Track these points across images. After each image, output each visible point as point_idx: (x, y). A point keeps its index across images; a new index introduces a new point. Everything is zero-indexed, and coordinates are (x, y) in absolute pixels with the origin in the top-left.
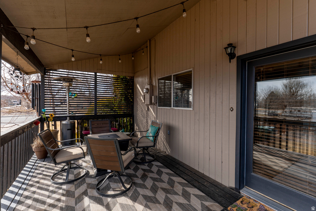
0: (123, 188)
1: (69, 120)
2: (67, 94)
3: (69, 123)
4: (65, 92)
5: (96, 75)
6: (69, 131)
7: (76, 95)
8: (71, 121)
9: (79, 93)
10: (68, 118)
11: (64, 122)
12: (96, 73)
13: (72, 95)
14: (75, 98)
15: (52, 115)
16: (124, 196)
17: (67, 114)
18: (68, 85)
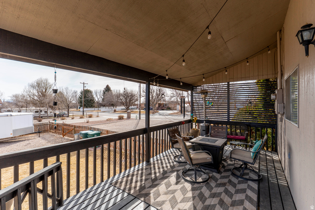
0: (194, 180)
1: (205, 123)
2: (204, 103)
3: (204, 125)
4: (202, 101)
5: (228, 85)
6: (204, 132)
7: (212, 103)
8: (206, 124)
9: (214, 102)
10: (204, 122)
11: (202, 124)
12: (228, 83)
13: (209, 104)
14: (211, 106)
15: (195, 119)
16: (191, 184)
17: (203, 118)
18: (204, 96)
